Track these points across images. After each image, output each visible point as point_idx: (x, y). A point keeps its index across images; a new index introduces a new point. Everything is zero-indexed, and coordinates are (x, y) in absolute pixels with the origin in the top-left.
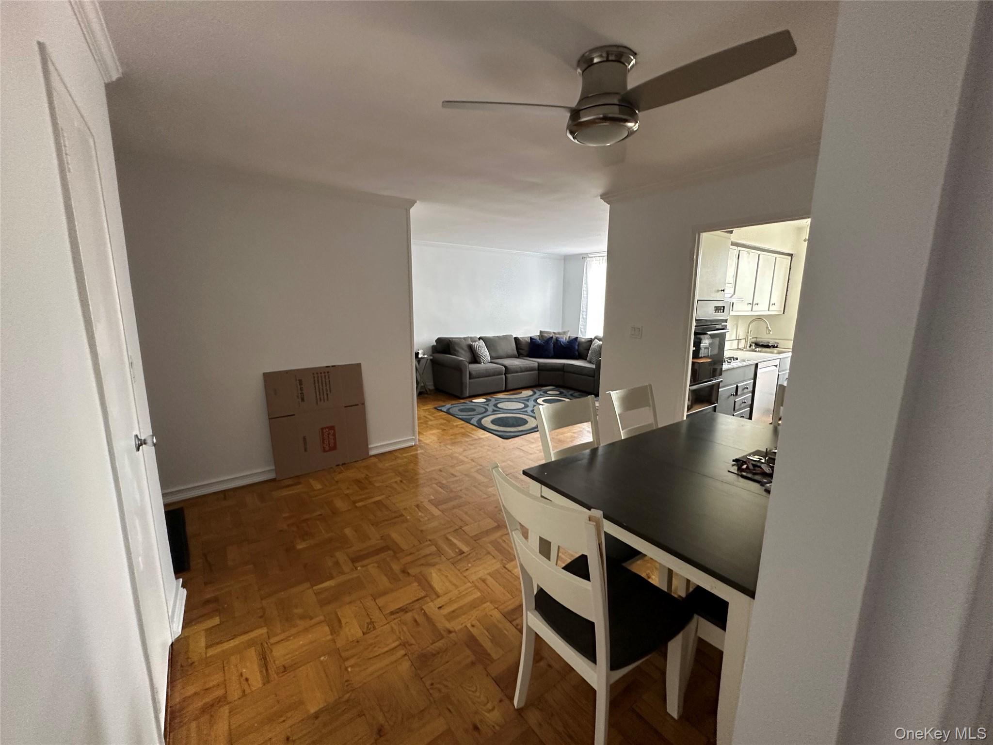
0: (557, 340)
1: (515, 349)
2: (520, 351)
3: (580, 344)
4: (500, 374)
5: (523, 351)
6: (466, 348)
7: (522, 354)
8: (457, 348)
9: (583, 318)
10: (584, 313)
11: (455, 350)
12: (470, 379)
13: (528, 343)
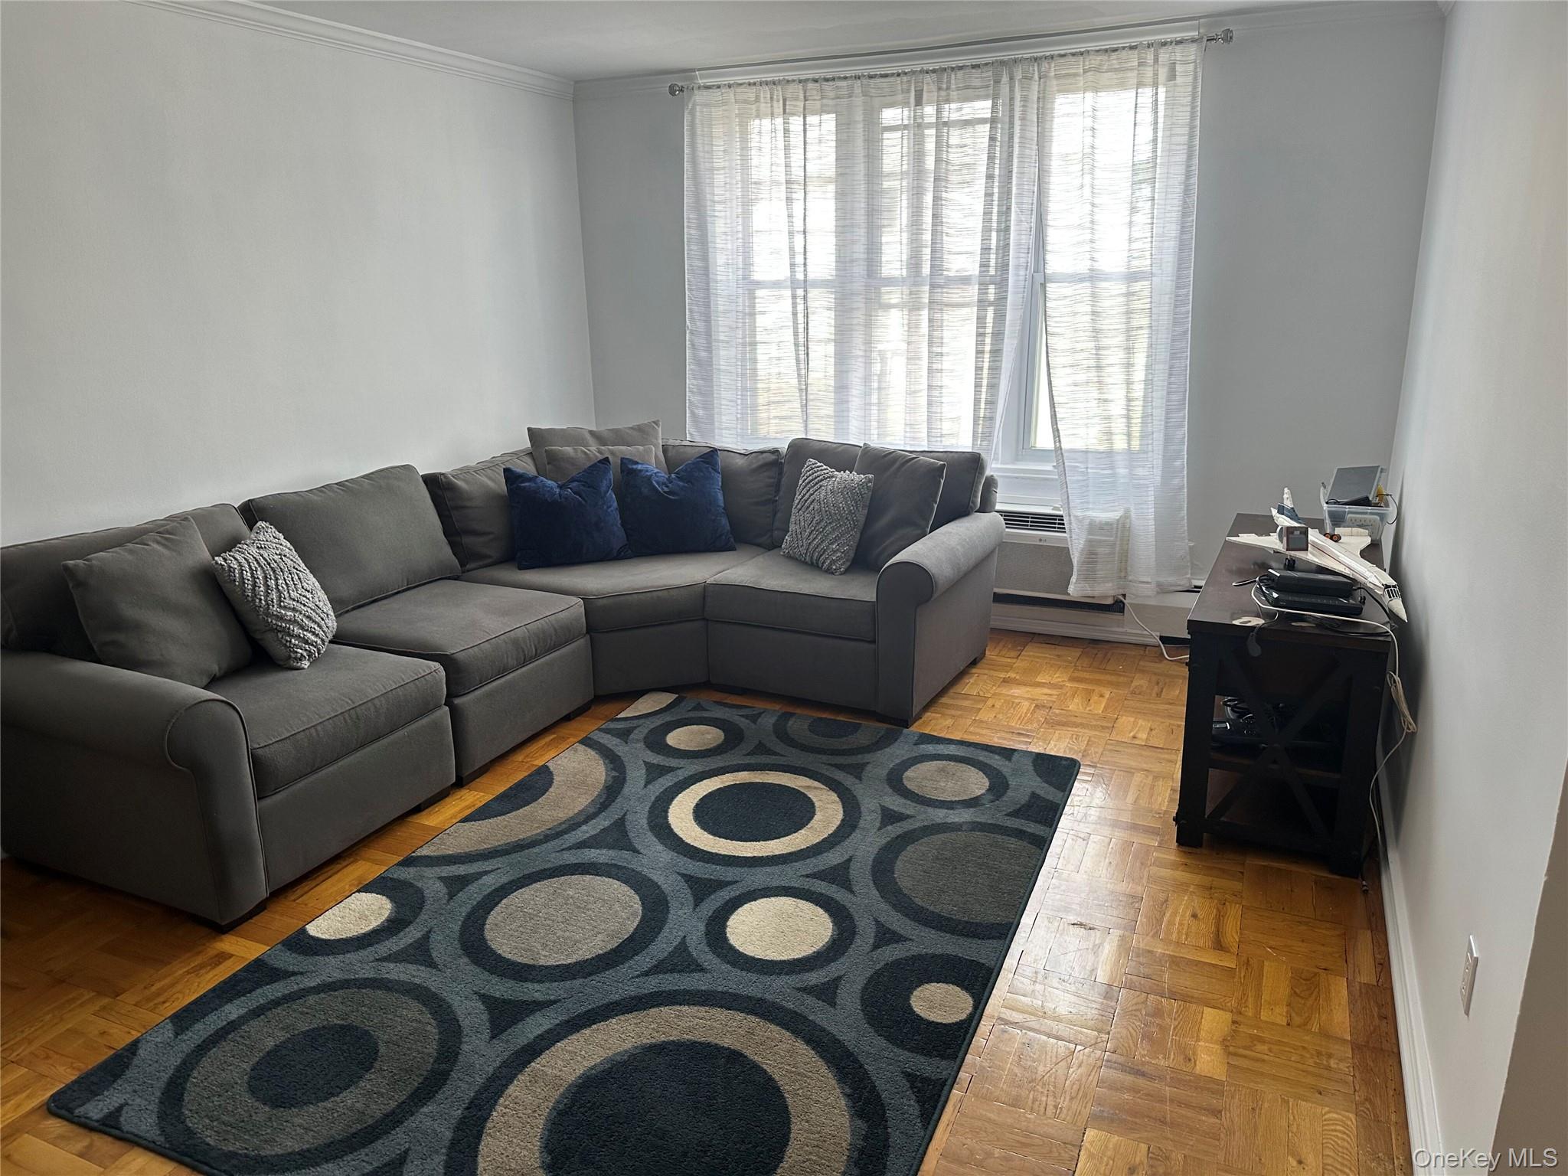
0: (628, 468)
1: (441, 535)
2: (467, 540)
3: (730, 479)
4: (426, 708)
5: (481, 539)
6: (192, 599)
7: (480, 557)
8: (129, 611)
9: (698, 362)
10: (700, 341)
11: (119, 624)
12: (260, 796)
13: (498, 497)
